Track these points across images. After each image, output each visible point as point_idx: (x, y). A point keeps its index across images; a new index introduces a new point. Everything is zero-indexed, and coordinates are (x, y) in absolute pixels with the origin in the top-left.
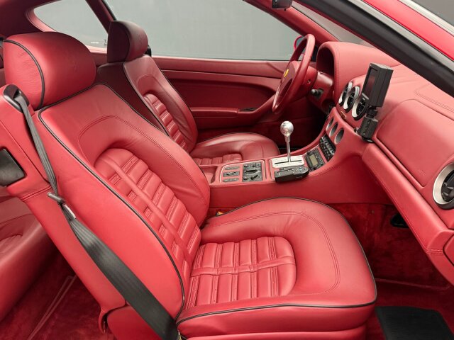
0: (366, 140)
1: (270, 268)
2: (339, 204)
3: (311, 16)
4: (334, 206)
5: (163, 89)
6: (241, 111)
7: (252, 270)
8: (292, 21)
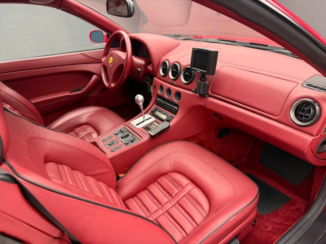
0: (203, 96)
1: (184, 196)
2: (189, 138)
3: (110, 18)
4: (187, 139)
5: (4, 92)
6: (71, 92)
7: (173, 203)
8: (98, 22)
